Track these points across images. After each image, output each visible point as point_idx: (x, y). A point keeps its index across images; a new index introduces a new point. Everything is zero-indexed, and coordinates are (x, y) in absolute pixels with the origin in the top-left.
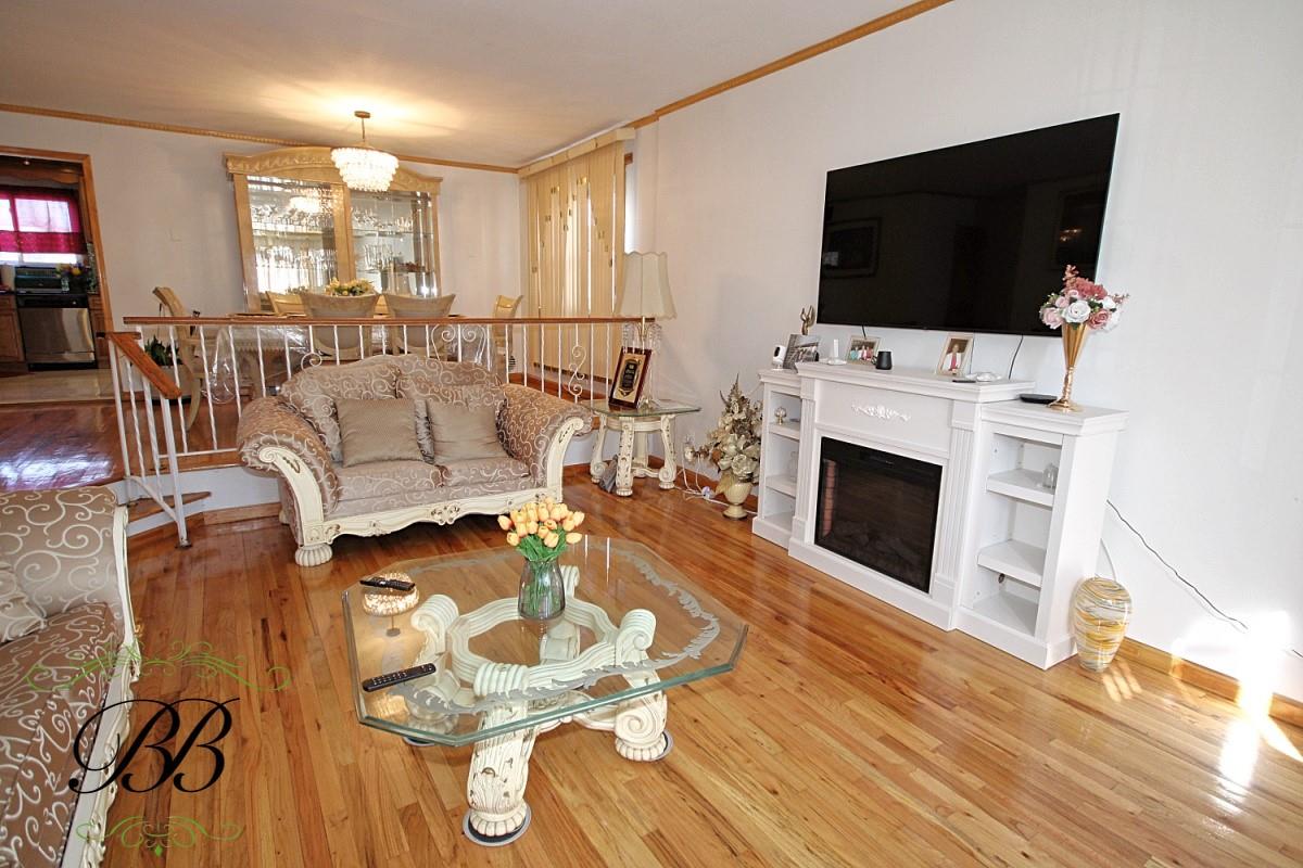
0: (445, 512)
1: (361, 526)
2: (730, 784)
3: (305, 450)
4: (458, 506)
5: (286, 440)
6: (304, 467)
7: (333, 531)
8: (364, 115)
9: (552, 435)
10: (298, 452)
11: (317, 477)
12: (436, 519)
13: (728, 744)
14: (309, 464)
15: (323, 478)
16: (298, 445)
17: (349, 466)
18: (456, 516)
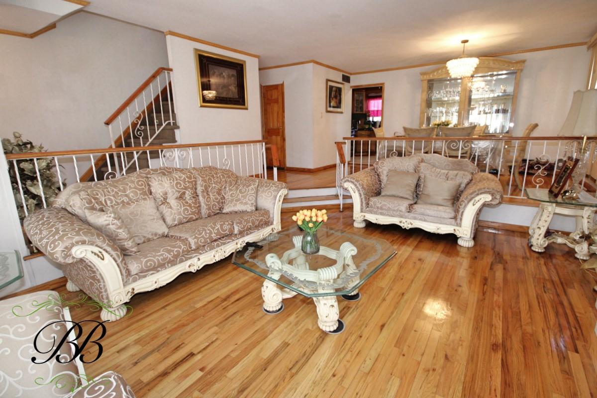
0: (406, 223)
1: (373, 218)
2: (328, 359)
3: (358, 185)
4: (412, 222)
5: (352, 181)
6: (357, 192)
7: (363, 217)
8: (465, 42)
9: (471, 200)
10: (356, 185)
11: (361, 196)
12: (402, 225)
13: (353, 352)
14: (359, 191)
15: (363, 196)
16: (356, 183)
17: (382, 196)
18: (410, 226)
